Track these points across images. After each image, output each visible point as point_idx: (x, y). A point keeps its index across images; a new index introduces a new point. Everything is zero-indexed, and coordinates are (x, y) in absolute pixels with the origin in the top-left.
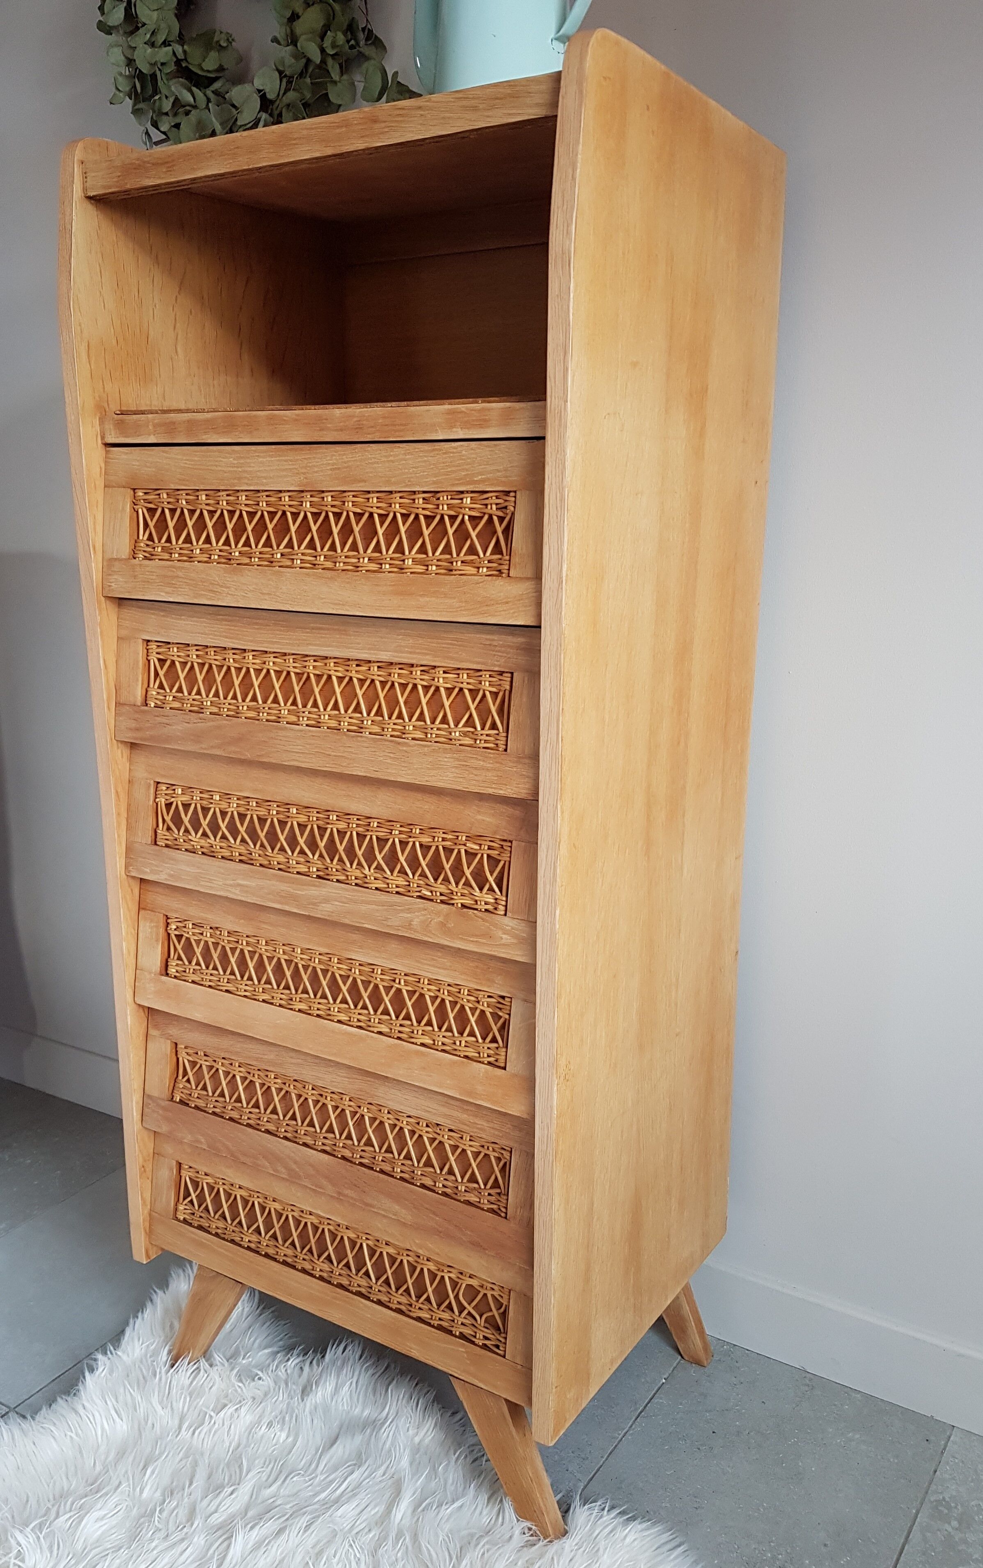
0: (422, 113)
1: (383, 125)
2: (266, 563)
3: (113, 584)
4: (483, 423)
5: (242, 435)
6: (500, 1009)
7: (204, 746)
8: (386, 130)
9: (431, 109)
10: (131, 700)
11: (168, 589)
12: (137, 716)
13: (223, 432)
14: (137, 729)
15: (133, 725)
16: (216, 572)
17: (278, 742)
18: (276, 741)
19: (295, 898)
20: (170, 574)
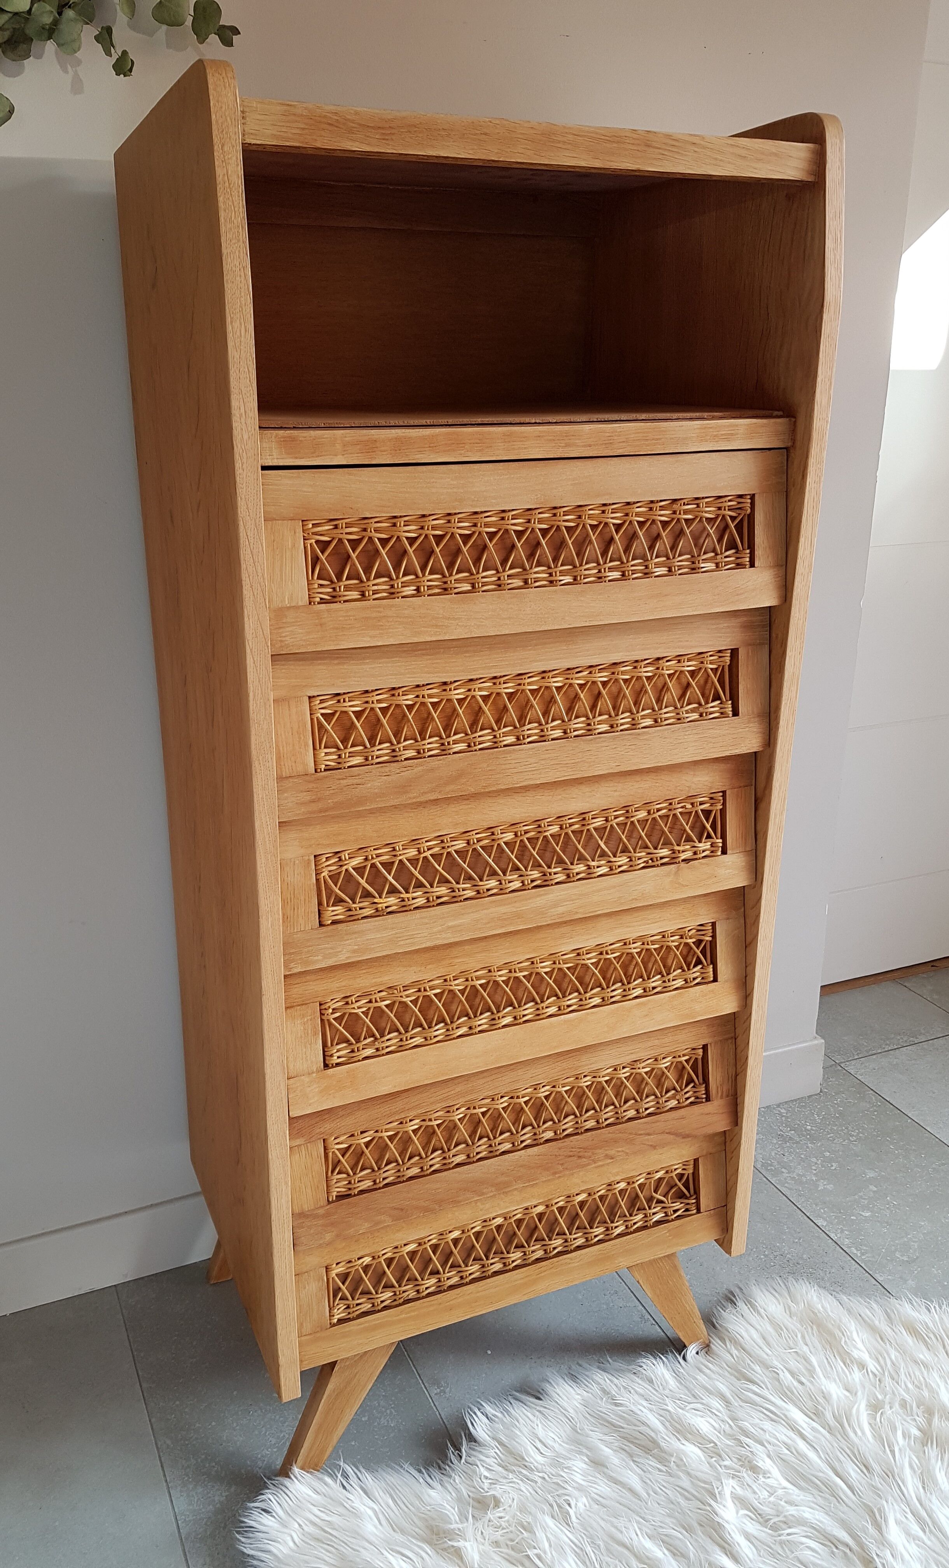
0: (696, 149)
1: (657, 151)
2: (493, 587)
3: (287, 639)
4: (728, 437)
5: (469, 454)
6: (703, 935)
7: (411, 795)
8: (660, 157)
9: (704, 148)
10: (300, 769)
11: (372, 633)
12: (311, 786)
13: (444, 451)
14: (313, 801)
15: (307, 797)
16: (440, 605)
17: (508, 766)
18: (503, 767)
19: (518, 916)
20: (374, 615)
